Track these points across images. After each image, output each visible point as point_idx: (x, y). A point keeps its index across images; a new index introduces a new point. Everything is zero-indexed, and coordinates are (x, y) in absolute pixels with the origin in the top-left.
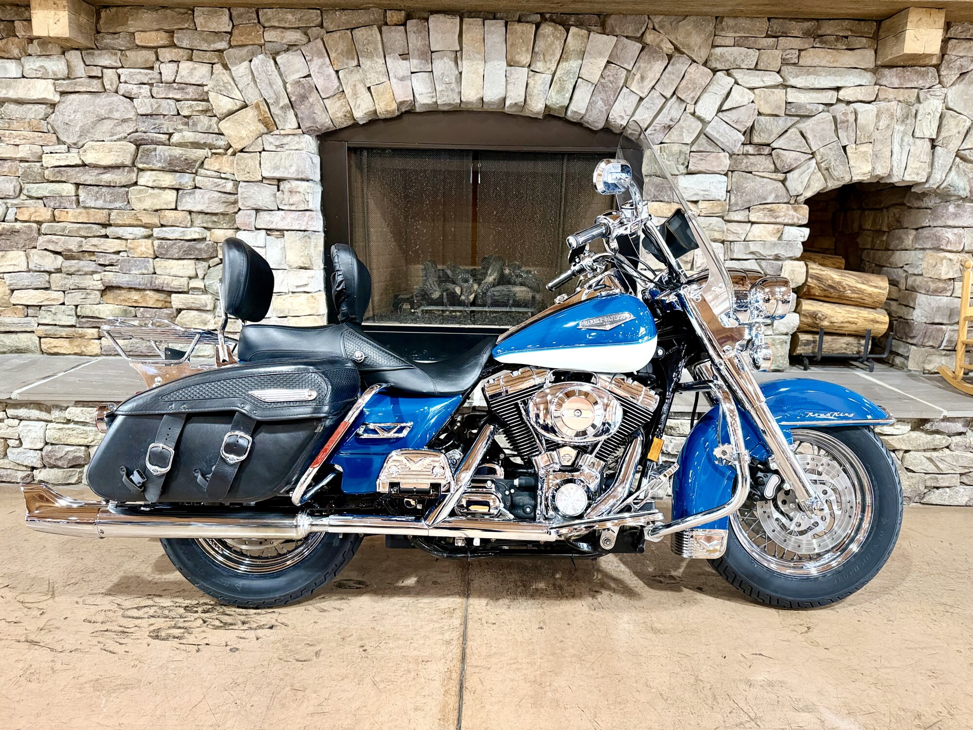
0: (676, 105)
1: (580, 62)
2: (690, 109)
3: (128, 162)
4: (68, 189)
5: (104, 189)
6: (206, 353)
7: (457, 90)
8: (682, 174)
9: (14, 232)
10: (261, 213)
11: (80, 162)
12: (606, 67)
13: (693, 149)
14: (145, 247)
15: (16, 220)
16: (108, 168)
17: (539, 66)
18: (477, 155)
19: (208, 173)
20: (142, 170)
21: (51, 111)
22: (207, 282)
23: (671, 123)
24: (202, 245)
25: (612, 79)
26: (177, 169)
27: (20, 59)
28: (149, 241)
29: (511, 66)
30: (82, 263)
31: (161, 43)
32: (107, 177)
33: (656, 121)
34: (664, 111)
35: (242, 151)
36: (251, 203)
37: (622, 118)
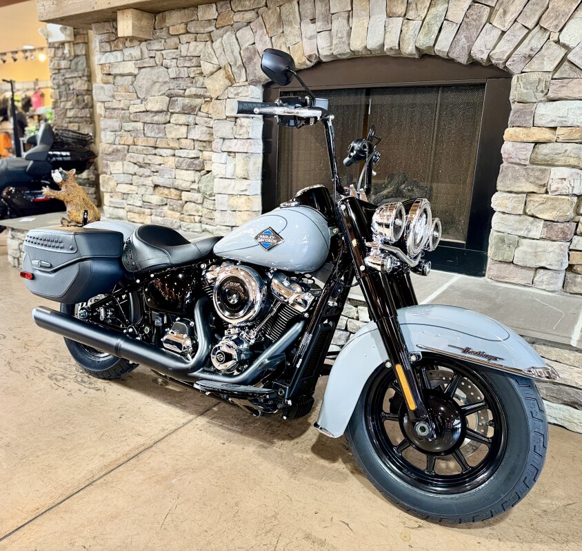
0: (539, 35)
1: (446, 5)
2: (554, 37)
3: (165, 109)
4: (140, 125)
5: (155, 126)
6: (197, 230)
7: (347, 42)
8: (541, 101)
9: (118, 151)
10: (226, 141)
11: (144, 109)
12: (470, 6)
13: (554, 77)
14: (172, 161)
15: (120, 144)
16: (157, 112)
17: (411, 15)
18: (369, 92)
19: (203, 114)
20: (172, 113)
21: (134, 79)
22: (200, 185)
23: (532, 53)
24: (197, 162)
25: (475, 17)
26: (186, 112)
27: (122, 50)
28: (174, 158)
29: (390, 17)
30: (145, 170)
31: (182, 31)
32: (157, 118)
33: (516, 52)
34: (526, 42)
35: (217, 99)
36: (219, 134)
37: (482, 52)
